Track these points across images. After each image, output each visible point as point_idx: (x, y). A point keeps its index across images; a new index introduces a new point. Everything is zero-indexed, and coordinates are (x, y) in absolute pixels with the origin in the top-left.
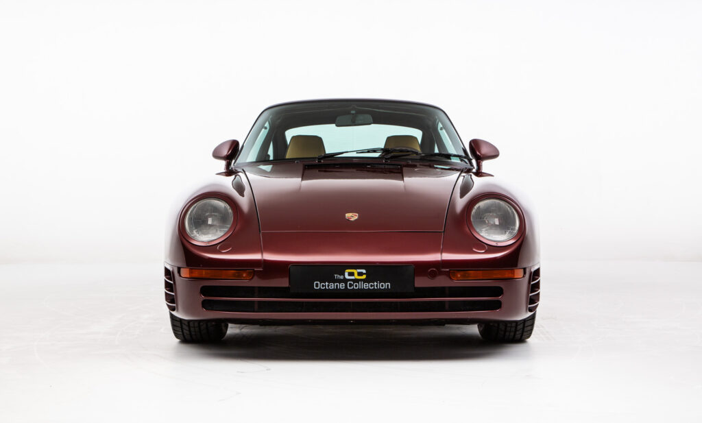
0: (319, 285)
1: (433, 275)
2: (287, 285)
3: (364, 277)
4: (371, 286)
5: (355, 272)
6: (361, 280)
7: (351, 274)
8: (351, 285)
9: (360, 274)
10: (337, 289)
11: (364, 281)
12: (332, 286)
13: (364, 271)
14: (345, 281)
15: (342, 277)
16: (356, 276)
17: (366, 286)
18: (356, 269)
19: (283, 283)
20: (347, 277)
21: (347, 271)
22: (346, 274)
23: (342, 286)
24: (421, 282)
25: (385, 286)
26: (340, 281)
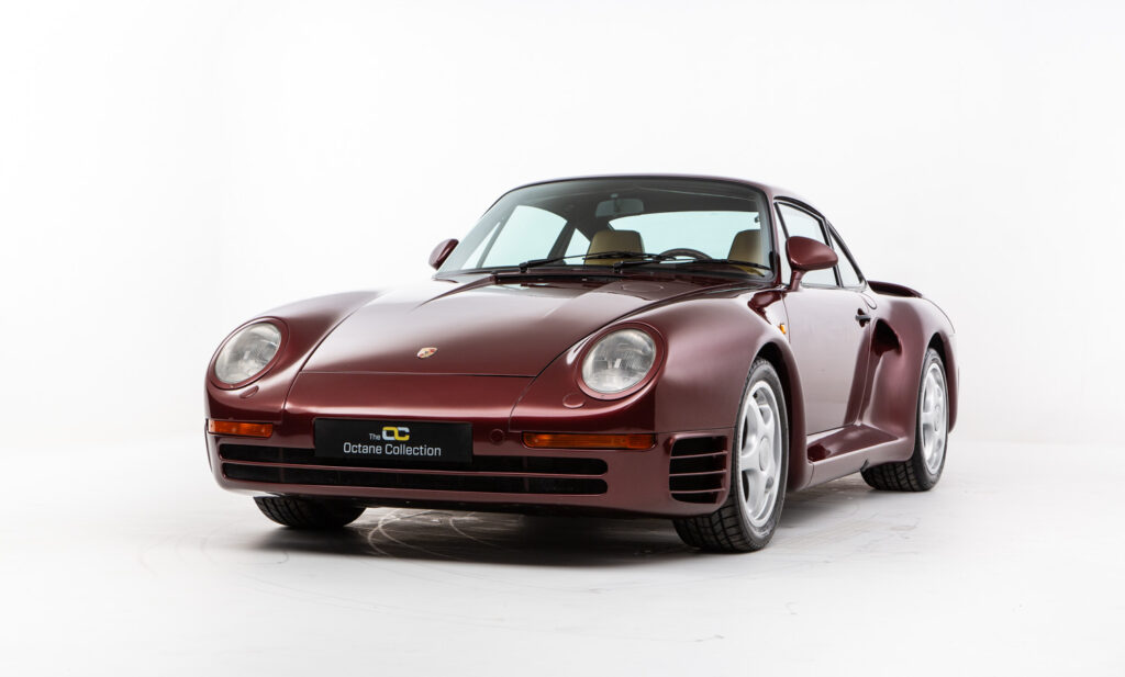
0: (350, 448)
1: (497, 439)
2: (310, 446)
3: (407, 438)
4: (416, 451)
5: (396, 430)
6: (403, 442)
7: (390, 433)
8: (389, 449)
9: (402, 434)
10: (372, 455)
11: (407, 444)
12: (366, 450)
13: (407, 430)
14: (382, 443)
15: (378, 437)
16: (397, 437)
17: (409, 451)
18: (396, 426)
19: (305, 442)
20: (385, 437)
21: (386, 429)
22: (384, 433)
23: (378, 450)
24: (482, 449)
25: (435, 451)
26: (376, 443)
